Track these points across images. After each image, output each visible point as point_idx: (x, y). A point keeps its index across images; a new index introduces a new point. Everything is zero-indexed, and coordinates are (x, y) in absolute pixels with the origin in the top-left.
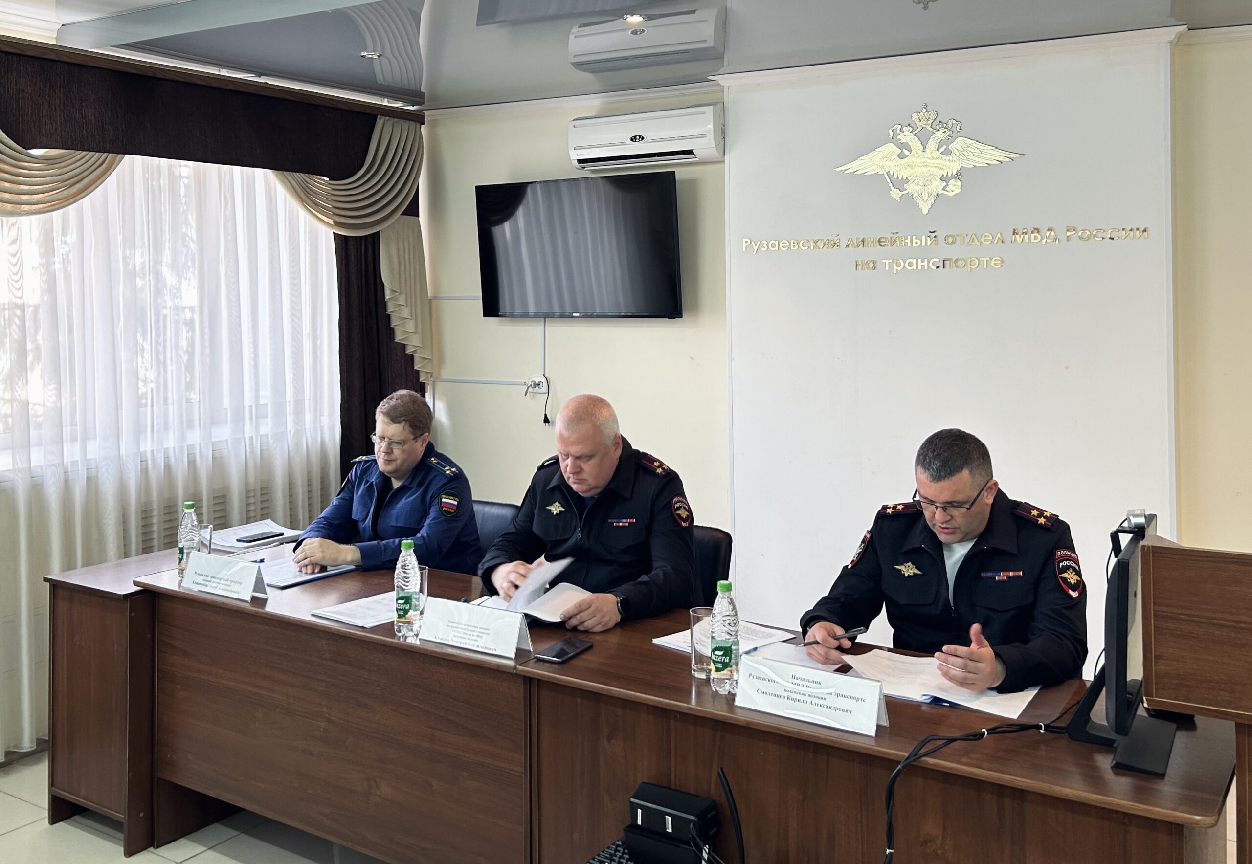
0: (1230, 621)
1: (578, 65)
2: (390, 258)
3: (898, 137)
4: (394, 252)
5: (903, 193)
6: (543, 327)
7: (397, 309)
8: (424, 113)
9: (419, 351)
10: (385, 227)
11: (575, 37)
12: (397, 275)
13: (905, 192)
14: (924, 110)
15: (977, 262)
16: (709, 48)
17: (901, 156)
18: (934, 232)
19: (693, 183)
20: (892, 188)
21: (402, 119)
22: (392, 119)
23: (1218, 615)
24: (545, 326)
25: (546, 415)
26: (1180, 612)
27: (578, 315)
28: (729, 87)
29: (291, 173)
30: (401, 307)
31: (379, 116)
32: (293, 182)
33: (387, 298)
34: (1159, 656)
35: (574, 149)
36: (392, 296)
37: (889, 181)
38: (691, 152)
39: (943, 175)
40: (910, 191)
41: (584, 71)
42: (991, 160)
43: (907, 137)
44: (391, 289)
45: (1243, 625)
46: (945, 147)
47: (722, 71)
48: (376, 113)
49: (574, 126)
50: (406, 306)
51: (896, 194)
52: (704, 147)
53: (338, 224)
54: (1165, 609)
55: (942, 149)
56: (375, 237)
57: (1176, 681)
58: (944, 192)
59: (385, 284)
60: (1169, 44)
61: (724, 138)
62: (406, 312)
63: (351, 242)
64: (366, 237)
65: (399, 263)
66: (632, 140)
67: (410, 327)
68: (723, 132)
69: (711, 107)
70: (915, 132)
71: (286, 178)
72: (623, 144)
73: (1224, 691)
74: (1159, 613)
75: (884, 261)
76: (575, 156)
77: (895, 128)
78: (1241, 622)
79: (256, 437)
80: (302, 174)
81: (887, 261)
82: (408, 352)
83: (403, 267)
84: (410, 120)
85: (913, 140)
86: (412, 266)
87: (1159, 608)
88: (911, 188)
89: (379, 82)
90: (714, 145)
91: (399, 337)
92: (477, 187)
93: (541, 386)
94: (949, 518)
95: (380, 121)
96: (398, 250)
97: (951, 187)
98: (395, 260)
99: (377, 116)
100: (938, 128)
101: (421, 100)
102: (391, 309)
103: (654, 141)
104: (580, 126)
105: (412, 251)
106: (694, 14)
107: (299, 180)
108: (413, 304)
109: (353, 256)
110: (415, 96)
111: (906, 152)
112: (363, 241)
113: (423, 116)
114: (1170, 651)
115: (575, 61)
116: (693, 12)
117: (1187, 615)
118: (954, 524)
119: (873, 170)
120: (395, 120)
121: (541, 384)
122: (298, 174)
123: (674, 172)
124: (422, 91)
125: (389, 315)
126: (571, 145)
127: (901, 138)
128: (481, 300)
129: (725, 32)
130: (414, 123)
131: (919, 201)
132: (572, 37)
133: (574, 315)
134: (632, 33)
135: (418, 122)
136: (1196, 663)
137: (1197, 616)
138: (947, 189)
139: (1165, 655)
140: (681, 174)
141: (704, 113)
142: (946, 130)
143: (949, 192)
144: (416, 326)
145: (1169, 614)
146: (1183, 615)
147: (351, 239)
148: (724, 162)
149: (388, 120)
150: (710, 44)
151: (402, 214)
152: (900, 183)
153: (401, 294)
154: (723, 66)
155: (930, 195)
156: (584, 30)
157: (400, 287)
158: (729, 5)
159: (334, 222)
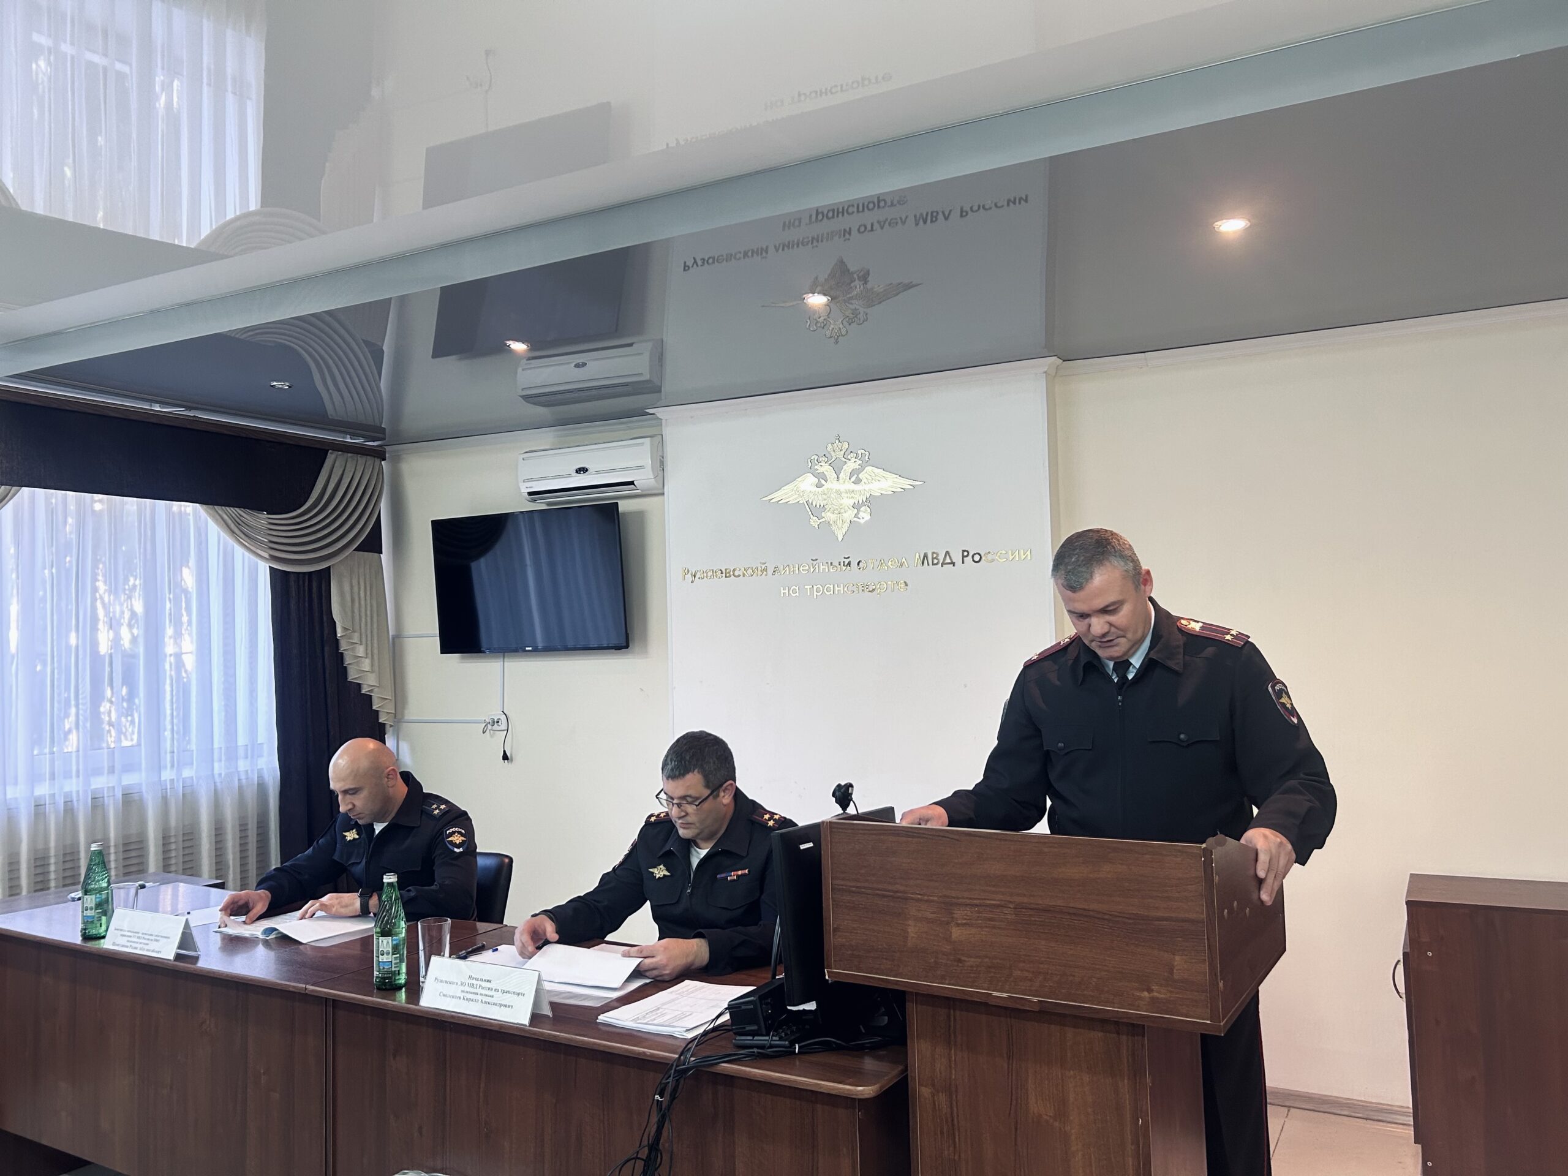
0: (889, 891)
1: (526, 398)
2: (342, 594)
3: (816, 467)
4: (347, 588)
5: (821, 521)
6: (502, 663)
7: (351, 647)
8: (385, 448)
9: (376, 690)
10: (336, 561)
11: (523, 370)
12: (349, 613)
13: (823, 520)
14: (837, 441)
15: (885, 586)
16: (646, 381)
17: (819, 486)
18: (849, 557)
19: (640, 515)
20: (812, 516)
21: (358, 454)
22: (346, 454)
23: (880, 886)
24: (504, 662)
25: (504, 751)
26: (852, 884)
27: (530, 649)
28: (666, 420)
29: (223, 507)
30: (356, 645)
31: (330, 451)
32: (225, 517)
33: (339, 635)
34: (836, 928)
35: (524, 482)
36: (344, 634)
37: (808, 510)
38: (632, 483)
39: (855, 503)
40: (827, 519)
41: (535, 404)
42: (896, 487)
43: (825, 468)
44: (343, 627)
45: (899, 894)
46: (856, 476)
47: (658, 404)
48: (327, 448)
49: (523, 459)
50: (361, 644)
51: (814, 522)
52: (644, 478)
53: (274, 558)
54: (842, 883)
55: (853, 479)
56: (325, 574)
57: (850, 952)
58: (855, 519)
59: (337, 622)
60: (1045, 374)
61: (663, 470)
62: (361, 651)
63: (292, 578)
64: (310, 573)
65: (353, 601)
66: (577, 472)
67: (366, 665)
68: (662, 463)
69: (649, 439)
70: (830, 462)
71: (217, 512)
72: (569, 476)
73: (886, 959)
74: (836, 886)
75: (806, 587)
76: (525, 489)
77: (812, 458)
78: (897, 892)
79: (178, 781)
80: (236, 509)
81: (808, 587)
82: (363, 691)
83: (357, 605)
84: (367, 455)
85: (828, 470)
86: (368, 602)
87: (837, 882)
88: (828, 516)
89: (330, 417)
90: (652, 476)
91: (352, 676)
92: (433, 522)
93: (500, 723)
94: (683, 814)
95: (331, 457)
96: (352, 587)
97: (861, 514)
98: (348, 598)
99: (328, 451)
100: (849, 457)
101: (381, 436)
102: (343, 646)
103: (598, 472)
104: (528, 458)
105: (368, 588)
106: (631, 347)
107: (233, 515)
108: (369, 643)
109: (294, 592)
110: (376, 432)
111: (823, 482)
112: (307, 577)
113: (384, 452)
114: (845, 924)
115: (524, 394)
116: (631, 345)
117: (857, 887)
118: (689, 819)
119: (795, 499)
120: (349, 455)
121: (500, 721)
122: (232, 509)
123: (617, 503)
124: (383, 426)
125: (342, 653)
126: (521, 479)
127: (818, 468)
128: (438, 638)
129: (662, 366)
130: (373, 458)
131: (834, 527)
132: (520, 370)
133: (527, 649)
134: (575, 366)
135: (378, 457)
136: (864, 934)
137: (864, 888)
138: (859, 516)
139: (841, 927)
140: (624, 506)
141: (642, 444)
142: (856, 460)
143: (860, 519)
144: (372, 666)
145: (844, 887)
146: (854, 887)
147: (292, 575)
148: (663, 494)
149: (340, 455)
150: (647, 377)
151: (354, 550)
152: (817, 510)
153: (354, 631)
154: (661, 400)
155: (844, 522)
156: (530, 364)
157: (353, 625)
158: (665, 339)
159: (271, 556)
